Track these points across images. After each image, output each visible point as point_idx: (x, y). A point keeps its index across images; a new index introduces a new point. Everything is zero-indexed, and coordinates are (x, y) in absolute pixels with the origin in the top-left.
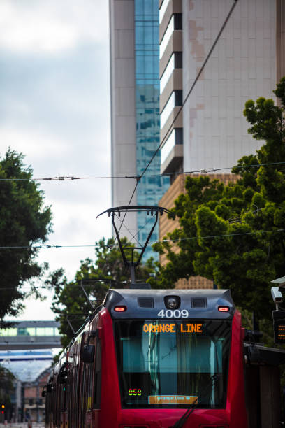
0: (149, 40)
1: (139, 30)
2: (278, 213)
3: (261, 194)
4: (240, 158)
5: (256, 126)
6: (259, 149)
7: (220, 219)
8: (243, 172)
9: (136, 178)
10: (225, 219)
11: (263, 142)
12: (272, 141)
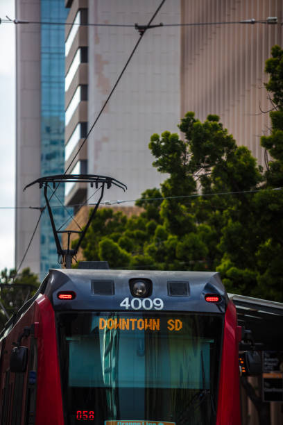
0: (55, 73)
1: (45, 62)
2: (180, 246)
3: (164, 227)
4: (144, 191)
5: (161, 159)
6: (163, 183)
7: (123, 251)
8: (146, 205)
9: (40, 209)
10: (128, 251)
11: (168, 176)
12: (176, 175)
